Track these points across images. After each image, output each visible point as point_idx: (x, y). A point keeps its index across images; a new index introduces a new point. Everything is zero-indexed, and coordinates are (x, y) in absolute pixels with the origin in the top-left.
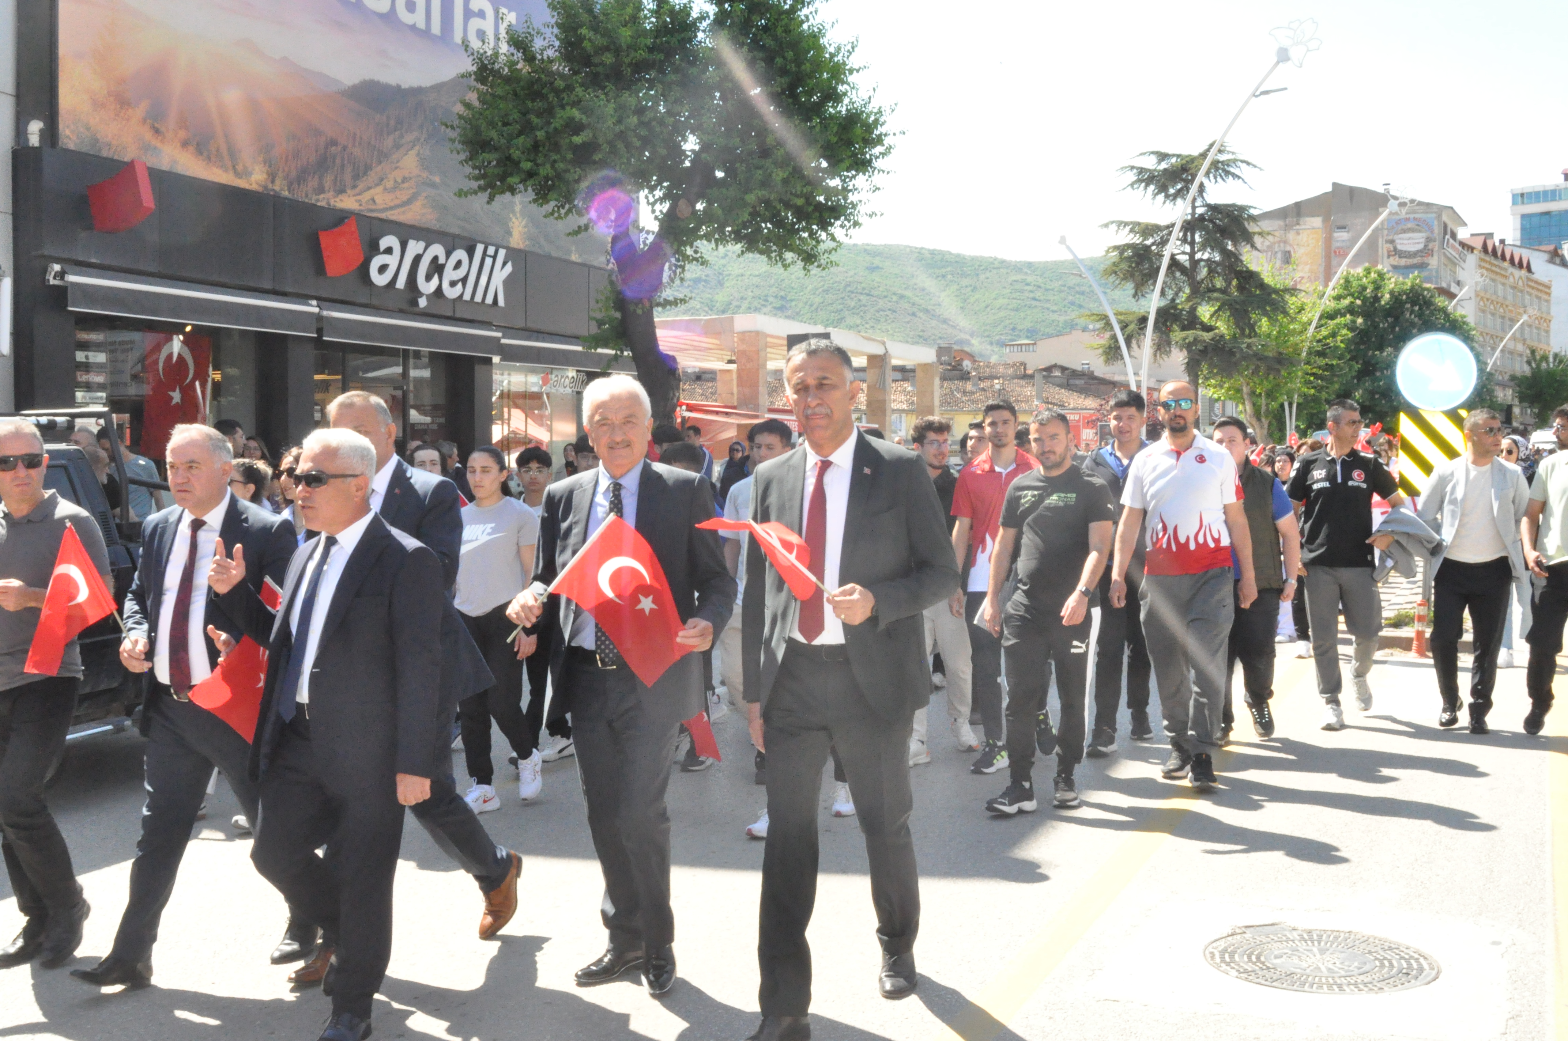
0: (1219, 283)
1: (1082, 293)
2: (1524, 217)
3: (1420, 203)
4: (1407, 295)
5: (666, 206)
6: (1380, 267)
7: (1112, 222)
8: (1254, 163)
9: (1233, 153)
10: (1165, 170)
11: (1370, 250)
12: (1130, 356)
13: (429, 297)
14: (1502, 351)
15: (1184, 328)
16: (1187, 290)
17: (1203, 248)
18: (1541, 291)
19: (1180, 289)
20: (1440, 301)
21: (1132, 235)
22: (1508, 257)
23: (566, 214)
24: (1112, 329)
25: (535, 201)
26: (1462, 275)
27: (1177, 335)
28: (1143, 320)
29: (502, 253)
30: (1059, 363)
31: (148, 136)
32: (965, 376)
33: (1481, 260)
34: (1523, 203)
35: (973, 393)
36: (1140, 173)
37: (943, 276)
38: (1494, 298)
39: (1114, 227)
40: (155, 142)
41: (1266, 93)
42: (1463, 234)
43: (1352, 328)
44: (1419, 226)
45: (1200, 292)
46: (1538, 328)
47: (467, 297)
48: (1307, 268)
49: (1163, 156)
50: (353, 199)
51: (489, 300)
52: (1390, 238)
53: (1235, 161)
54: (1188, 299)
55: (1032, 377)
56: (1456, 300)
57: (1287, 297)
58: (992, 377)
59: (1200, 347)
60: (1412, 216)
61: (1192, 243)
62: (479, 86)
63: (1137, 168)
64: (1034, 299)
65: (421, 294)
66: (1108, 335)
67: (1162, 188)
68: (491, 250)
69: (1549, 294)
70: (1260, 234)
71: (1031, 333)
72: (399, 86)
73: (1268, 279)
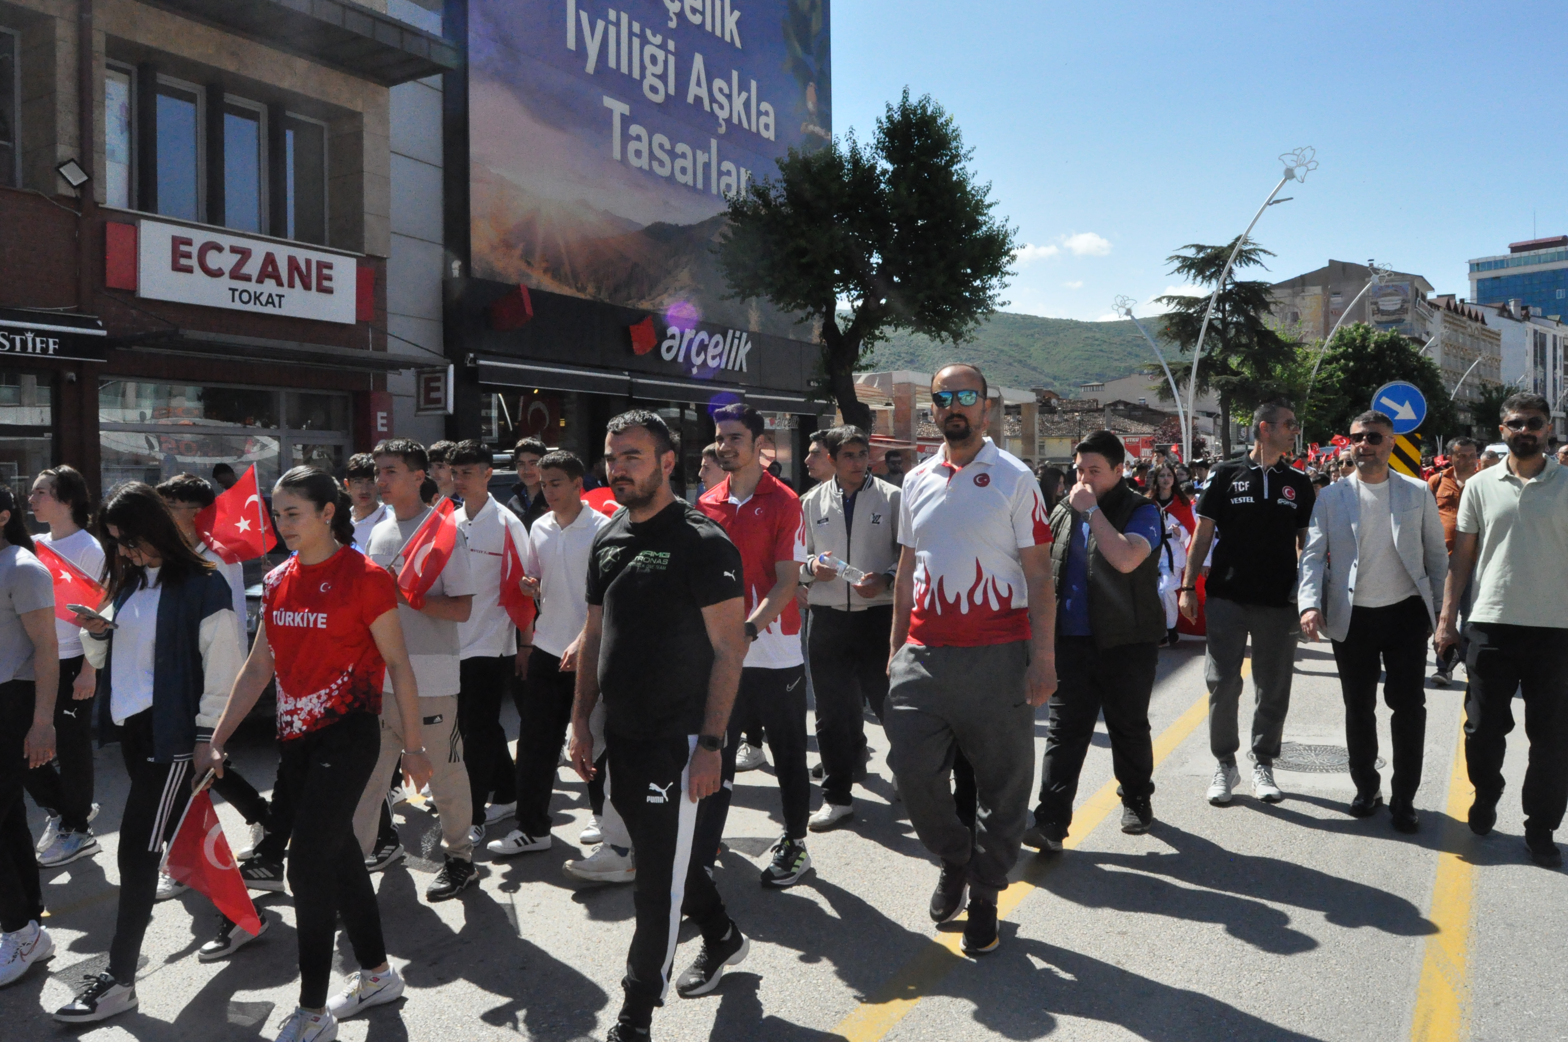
0: (1244, 340)
1: (1138, 346)
2: (1479, 281)
3: (1396, 274)
4: (1387, 344)
5: (859, 303)
6: (1366, 324)
7: (1164, 297)
8: (1269, 250)
9: (1254, 244)
10: (1203, 258)
11: (1359, 312)
12: (1180, 395)
13: (698, 367)
14: (1462, 384)
15: (1218, 374)
16: (1220, 345)
17: (1232, 313)
18: (1493, 338)
19: (1215, 345)
20: (1414, 348)
21: (1178, 307)
22: (1466, 312)
23: (792, 310)
24: (1164, 374)
25: (771, 301)
26: (1430, 327)
27: (1214, 379)
28: (1188, 369)
29: (745, 335)
30: (1124, 399)
31: (523, 266)
32: (1053, 411)
33: (1446, 315)
34: (1478, 270)
35: (1059, 423)
36: (1184, 261)
37: (1032, 335)
38: (1455, 344)
39: (1165, 301)
40: (529, 271)
41: (1278, 202)
42: (1431, 296)
43: (1344, 369)
44: (1397, 291)
45: (1230, 347)
46: (1491, 367)
47: (723, 366)
48: (1311, 324)
49: (1200, 248)
50: (649, 303)
51: (737, 368)
52: (1375, 300)
53: (1255, 250)
54: (1221, 352)
55: (1102, 410)
56: (1424, 348)
57: (1295, 349)
58: (1073, 411)
59: (1231, 387)
60: (1391, 284)
61: (1224, 311)
62: (732, 223)
63: (1182, 257)
64: (1101, 351)
65: (693, 366)
66: (1162, 379)
67: (1200, 272)
68: (738, 334)
69: (1499, 340)
70: (1275, 303)
71: (1099, 376)
72: (677, 225)
73: (1280, 335)
